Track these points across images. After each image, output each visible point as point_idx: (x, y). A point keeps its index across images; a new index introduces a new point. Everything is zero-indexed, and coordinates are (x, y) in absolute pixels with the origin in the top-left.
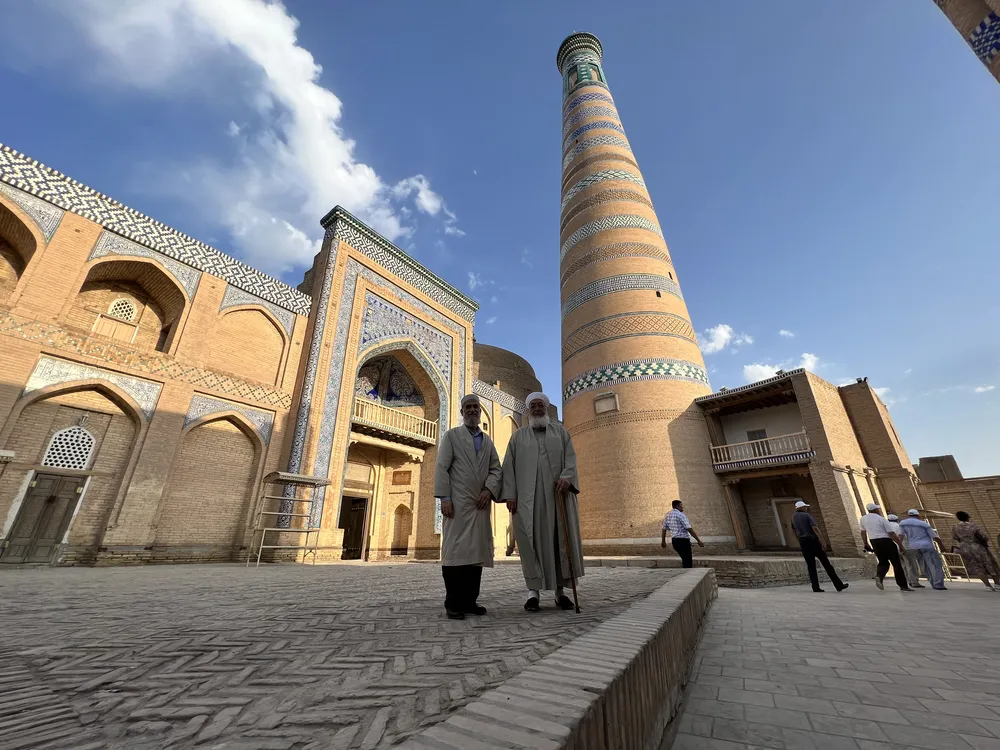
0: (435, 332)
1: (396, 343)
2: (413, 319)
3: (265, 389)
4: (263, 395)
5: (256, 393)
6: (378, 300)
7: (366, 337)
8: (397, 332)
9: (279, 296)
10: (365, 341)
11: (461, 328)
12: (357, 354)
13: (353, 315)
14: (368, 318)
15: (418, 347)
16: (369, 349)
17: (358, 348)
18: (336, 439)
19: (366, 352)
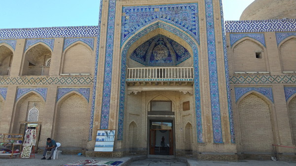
0: (180, 6)
1: (148, 28)
6: (132, 8)
7: (126, 33)
8: (147, 20)
10: (125, 36)
12: (121, 45)
13: (116, 24)
14: (126, 22)
15: (165, 23)
16: (129, 39)
17: (121, 41)
18: (111, 94)
19: (127, 41)
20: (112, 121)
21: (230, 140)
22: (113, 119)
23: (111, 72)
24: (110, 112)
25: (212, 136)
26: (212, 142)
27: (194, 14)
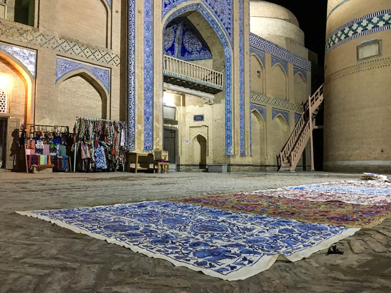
3: (101, 51)
4: (100, 56)
5: (96, 54)
7: (166, 2)
10: (166, 5)
12: (162, 18)
15: (206, 7)
16: (170, 13)
17: (162, 12)
18: (155, 88)
19: (168, 15)
21: (249, 153)
22: (158, 124)
26: (239, 154)
27: (230, 9)
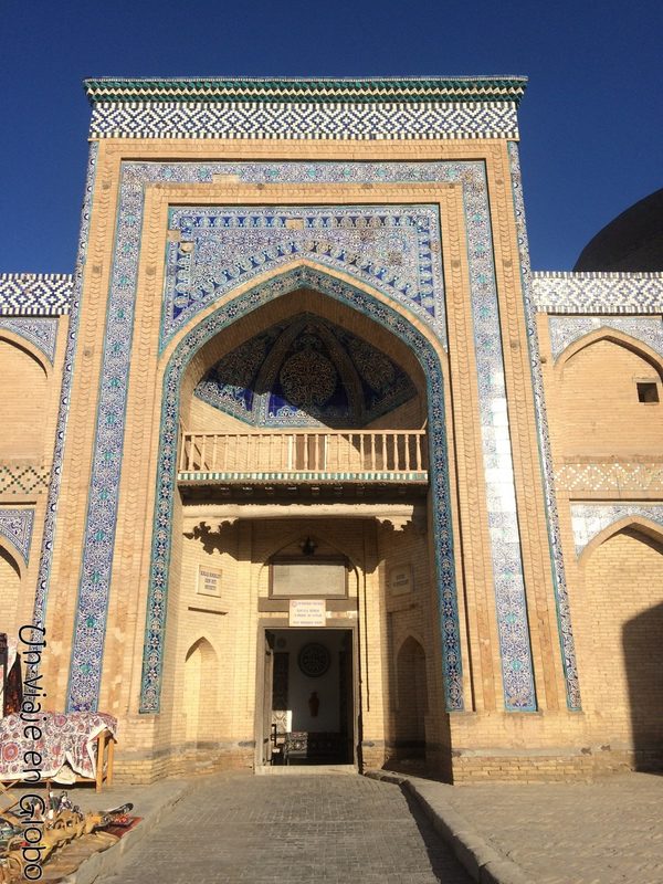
0: (377, 213)
1: (265, 285)
2: (306, 213)
4: (8, 481)
6: (205, 213)
7: (181, 302)
8: (260, 260)
9: (22, 299)
10: (177, 311)
11: (469, 165)
12: (162, 346)
13: (142, 270)
14: (182, 262)
15: (328, 270)
16: (192, 324)
17: (163, 332)
18: (119, 531)
19: (183, 333)
20: (120, 636)
21: (563, 701)
22: (123, 631)
23: (120, 446)
24: (113, 603)
25: (498, 686)
26: (501, 707)
27: (428, 243)
